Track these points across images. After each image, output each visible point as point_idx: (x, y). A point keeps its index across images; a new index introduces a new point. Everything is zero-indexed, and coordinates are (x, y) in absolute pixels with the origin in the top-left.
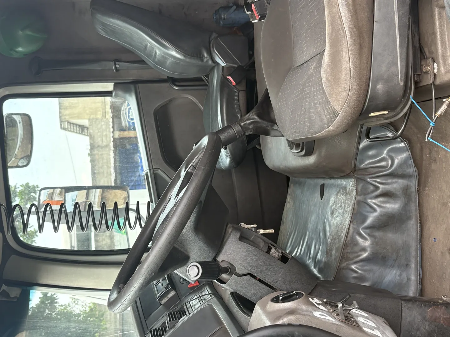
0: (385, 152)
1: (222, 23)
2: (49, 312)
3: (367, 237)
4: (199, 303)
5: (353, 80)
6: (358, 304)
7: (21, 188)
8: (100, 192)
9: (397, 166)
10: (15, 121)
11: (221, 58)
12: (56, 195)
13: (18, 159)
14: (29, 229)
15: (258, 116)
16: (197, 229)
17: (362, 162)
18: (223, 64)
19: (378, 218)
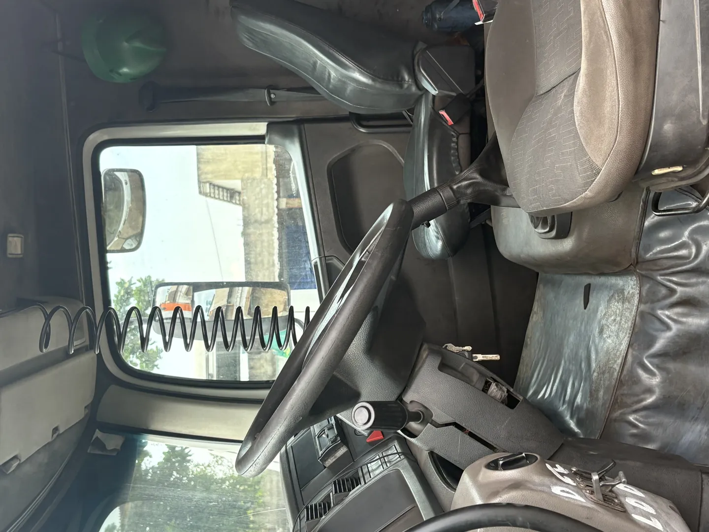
0: (686, 233)
1: (436, 26)
2: (178, 476)
3: (655, 370)
4: (381, 466)
5: (623, 115)
6: (626, 476)
7: (139, 284)
8: (248, 292)
9: (705, 256)
10: (120, 182)
11: (431, 82)
12: (181, 294)
13: (124, 239)
14: (149, 347)
15: (481, 175)
16: (371, 350)
17: (648, 249)
18: (433, 91)
19: (673, 341)
